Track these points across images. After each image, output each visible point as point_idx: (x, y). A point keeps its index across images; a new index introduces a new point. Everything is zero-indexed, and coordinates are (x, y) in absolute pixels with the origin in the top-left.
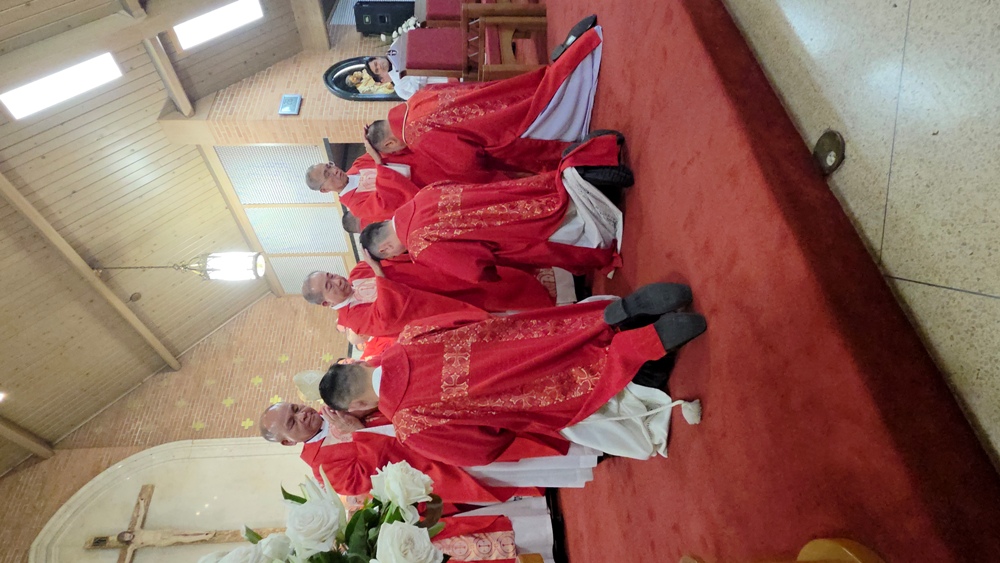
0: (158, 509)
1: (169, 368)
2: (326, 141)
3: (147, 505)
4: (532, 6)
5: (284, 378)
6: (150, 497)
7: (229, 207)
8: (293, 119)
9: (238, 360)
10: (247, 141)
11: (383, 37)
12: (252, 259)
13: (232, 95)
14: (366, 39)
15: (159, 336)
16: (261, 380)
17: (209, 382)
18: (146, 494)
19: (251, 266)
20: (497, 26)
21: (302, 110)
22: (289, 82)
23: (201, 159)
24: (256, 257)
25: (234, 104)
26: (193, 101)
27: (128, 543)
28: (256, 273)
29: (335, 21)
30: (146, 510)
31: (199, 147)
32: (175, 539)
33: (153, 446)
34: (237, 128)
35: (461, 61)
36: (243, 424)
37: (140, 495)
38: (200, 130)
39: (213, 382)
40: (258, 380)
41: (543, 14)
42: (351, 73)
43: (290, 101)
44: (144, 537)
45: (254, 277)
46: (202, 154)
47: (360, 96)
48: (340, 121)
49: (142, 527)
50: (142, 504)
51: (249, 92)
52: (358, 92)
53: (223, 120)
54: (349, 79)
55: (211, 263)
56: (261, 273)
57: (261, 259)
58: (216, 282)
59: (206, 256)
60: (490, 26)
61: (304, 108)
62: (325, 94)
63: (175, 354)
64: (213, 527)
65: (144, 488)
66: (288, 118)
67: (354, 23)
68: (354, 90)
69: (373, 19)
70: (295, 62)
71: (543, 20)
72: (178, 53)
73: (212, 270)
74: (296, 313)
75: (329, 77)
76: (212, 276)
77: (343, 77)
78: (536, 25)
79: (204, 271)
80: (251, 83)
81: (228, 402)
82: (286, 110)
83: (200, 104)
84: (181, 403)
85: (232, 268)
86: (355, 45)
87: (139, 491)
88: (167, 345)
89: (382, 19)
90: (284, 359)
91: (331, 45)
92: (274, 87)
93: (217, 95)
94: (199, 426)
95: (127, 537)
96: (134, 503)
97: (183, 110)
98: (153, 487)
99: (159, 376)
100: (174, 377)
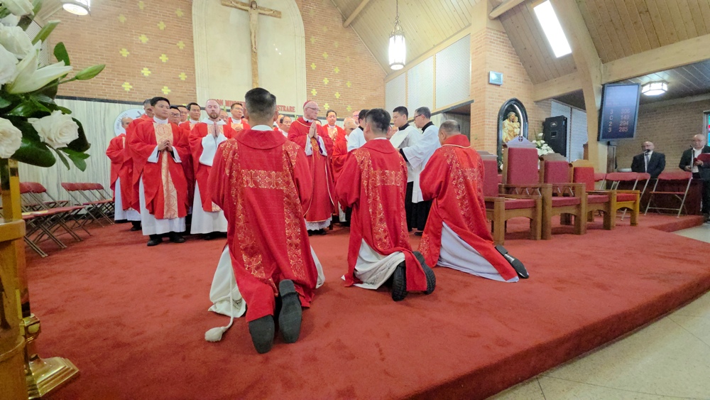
0: (269, 21)
1: (344, 21)
2: (472, 101)
3: (271, 16)
4: (549, 231)
5: (338, 85)
6: (275, 16)
7: (434, 46)
8: (486, 80)
9: (348, 59)
10: (473, 53)
11: (541, 134)
12: (401, 62)
13: (503, 42)
14: (541, 124)
15: (361, 13)
16: (337, 72)
17: (336, 44)
18: (277, 14)
19: (397, 61)
20: (535, 207)
21: (492, 86)
22: (511, 77)
23: (463, 27)
24: (402, 64)
25: (497, 44)
26: (499, 18)
27: (251, 7)
28: (392, 65)
29: (554, 104)
30: (269, 15)
31: (470, 25)
32: (253, 31)
33: (302, 16)
34: (481, 47)
35: (513, 183)
36: (313, 64)
37: (276, 11)
38: (481, 24)
39: (337, 46)
40: (337, 70)
41: (543, 237)
42: (517, 115)
43: (499, 78)
44: (254, 14)
45: (390, 64)
46: (466, 27)
47: (501, 121)
48: (484, 109)
49: (260, 13)
50: (272, 12)
51: (505, 52)
52: (504, 120)
53: (486, 38)
54: (513, 114)
55: (399, 38)
56: (394, 68)
57: (401, 67)
58: (388, 42)
59: (403, 34)
60: (535, 202)
61: (494, 87)
62: (503, 99)
63: (352, 23)
64: (259, 52)
65: (280, 13)
66: (487, 77)
67: (552, 116)
68: (505, 117)
69: (554, 127)
70: (525, 80)
71: (539, 237)
72: (532, 5)
73: (395, 39)
74: (375, 90)
75: (514, 102)
76: (392, 39)
77: (515, 110)
78: (536, 232)
79: (393, 34)
80: (511, 54)
81: (325, 55)
82: (493, 77)
83: (498, 22)
84: (325, 29)
85: (396, 51)
86: (537, 116)
87: (278, 10)
88: (356, 18)
89: (554, 134)
90: (349, 84)
91: (537, 102)
92: (509, 68)
93: (504, 33)
94: (313, 40)
95: (254, 6)
96: (272, 8)
97: (493, 12)
98: (280, 17)
99: (340, 16)
100: (340, 25)
